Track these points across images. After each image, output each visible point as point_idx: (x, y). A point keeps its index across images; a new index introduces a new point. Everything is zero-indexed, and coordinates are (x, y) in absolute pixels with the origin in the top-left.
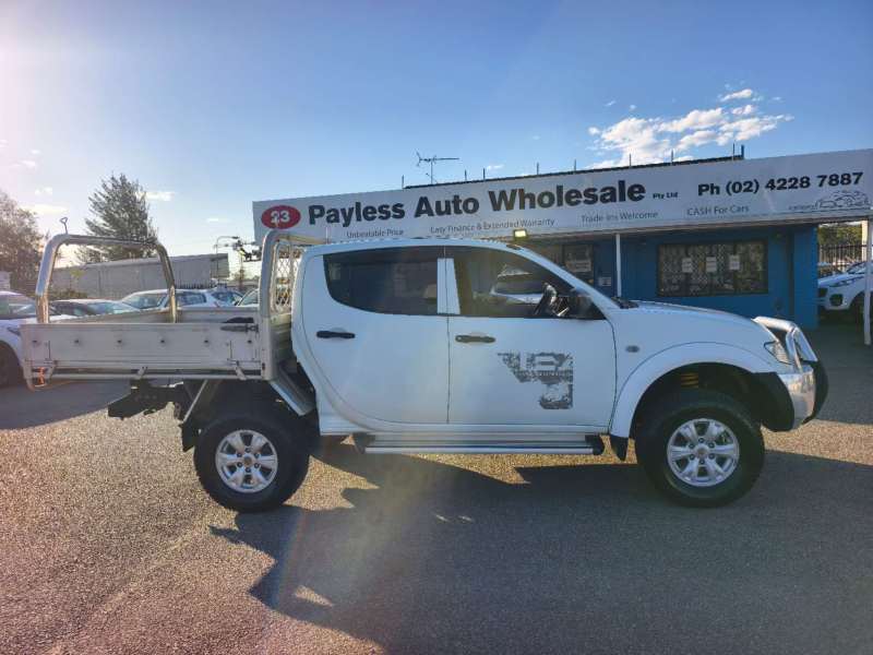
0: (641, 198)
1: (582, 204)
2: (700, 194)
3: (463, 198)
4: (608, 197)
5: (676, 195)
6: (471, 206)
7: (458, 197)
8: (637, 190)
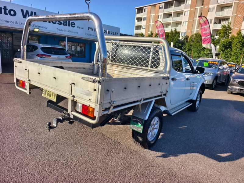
0: (74, 27)
1: (57, 24)
2: (89, 30)
3: (9, 8)
4: (65, 24)
5: (83, 28)
6: (12, 13)
7: (6, 7)
8: (73, 24)
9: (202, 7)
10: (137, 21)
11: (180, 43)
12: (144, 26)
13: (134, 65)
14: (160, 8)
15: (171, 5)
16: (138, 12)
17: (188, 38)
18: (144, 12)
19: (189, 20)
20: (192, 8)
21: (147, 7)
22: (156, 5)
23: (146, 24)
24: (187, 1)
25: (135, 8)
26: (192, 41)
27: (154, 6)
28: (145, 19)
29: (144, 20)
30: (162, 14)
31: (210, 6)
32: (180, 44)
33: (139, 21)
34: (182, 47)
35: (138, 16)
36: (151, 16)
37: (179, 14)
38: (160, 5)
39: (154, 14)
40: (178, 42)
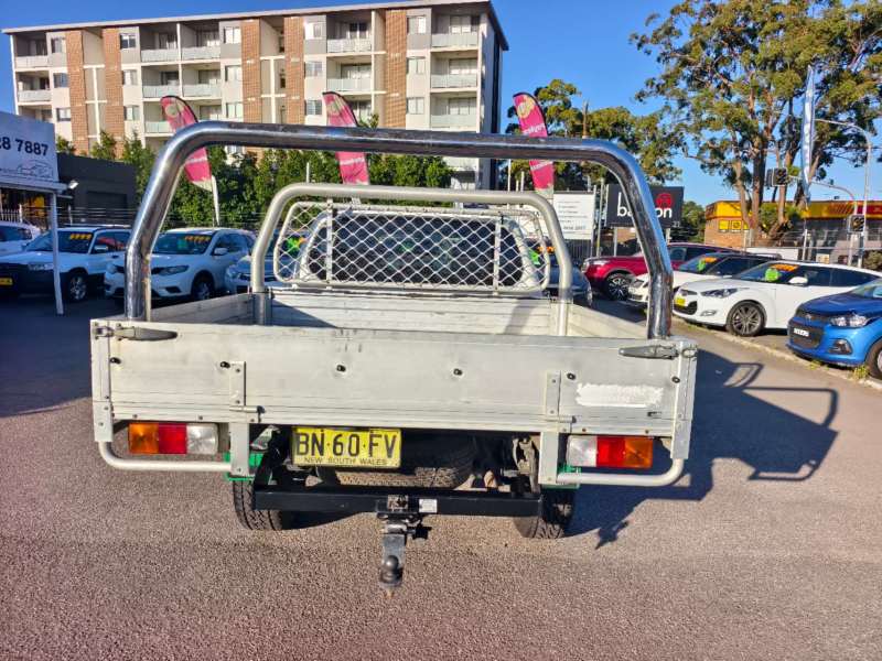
9: (282, 57)
10: (24, 89)
11: (230, 179)
12: (66, 109)
13: (444, 283)
14: (123, 44)
15: (165, 37)
16: (23, 51)
17: (256, 160)
18: (53, 51)
19: (245, 98)
20: (250, 59)
21: (62, 34)
22: (105, 31)
23: (72, 101)
24: (227, 32)
25: (4, 31)
26: (272, 170)
27: (97, 32)
28: (60, 80)
29: (56, 86)
30: (138, 67)
31: (307, 59)
32: (233, 182)
33: (32, 89)
34: (244, 193)
35: (24, 64)
36: (91, 69)
37: (204, 73)
38: (122, 30)
39: (103, 66)
40: (225, 176)
